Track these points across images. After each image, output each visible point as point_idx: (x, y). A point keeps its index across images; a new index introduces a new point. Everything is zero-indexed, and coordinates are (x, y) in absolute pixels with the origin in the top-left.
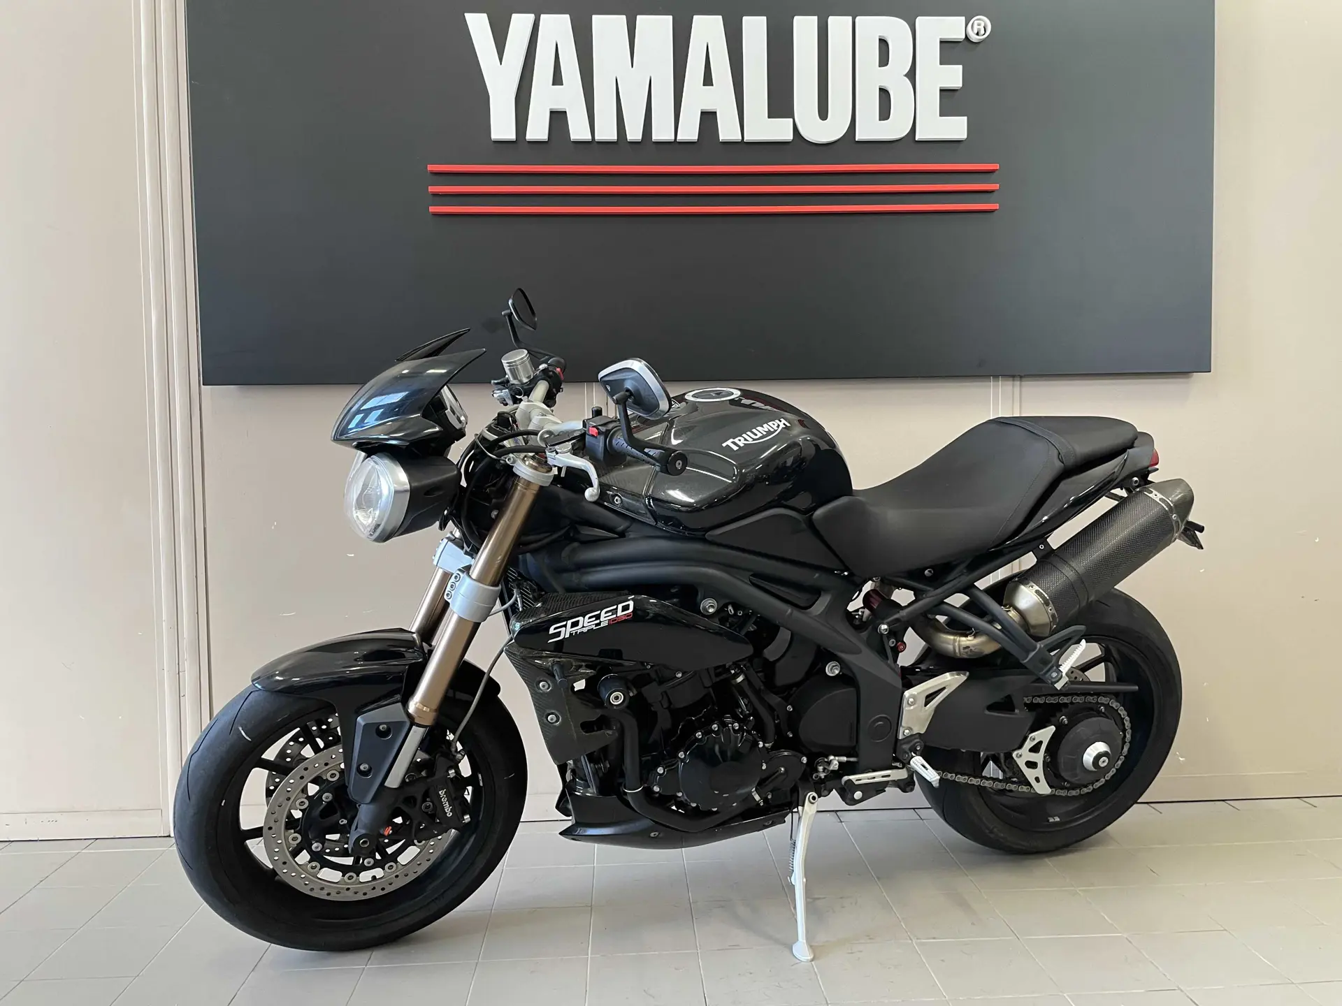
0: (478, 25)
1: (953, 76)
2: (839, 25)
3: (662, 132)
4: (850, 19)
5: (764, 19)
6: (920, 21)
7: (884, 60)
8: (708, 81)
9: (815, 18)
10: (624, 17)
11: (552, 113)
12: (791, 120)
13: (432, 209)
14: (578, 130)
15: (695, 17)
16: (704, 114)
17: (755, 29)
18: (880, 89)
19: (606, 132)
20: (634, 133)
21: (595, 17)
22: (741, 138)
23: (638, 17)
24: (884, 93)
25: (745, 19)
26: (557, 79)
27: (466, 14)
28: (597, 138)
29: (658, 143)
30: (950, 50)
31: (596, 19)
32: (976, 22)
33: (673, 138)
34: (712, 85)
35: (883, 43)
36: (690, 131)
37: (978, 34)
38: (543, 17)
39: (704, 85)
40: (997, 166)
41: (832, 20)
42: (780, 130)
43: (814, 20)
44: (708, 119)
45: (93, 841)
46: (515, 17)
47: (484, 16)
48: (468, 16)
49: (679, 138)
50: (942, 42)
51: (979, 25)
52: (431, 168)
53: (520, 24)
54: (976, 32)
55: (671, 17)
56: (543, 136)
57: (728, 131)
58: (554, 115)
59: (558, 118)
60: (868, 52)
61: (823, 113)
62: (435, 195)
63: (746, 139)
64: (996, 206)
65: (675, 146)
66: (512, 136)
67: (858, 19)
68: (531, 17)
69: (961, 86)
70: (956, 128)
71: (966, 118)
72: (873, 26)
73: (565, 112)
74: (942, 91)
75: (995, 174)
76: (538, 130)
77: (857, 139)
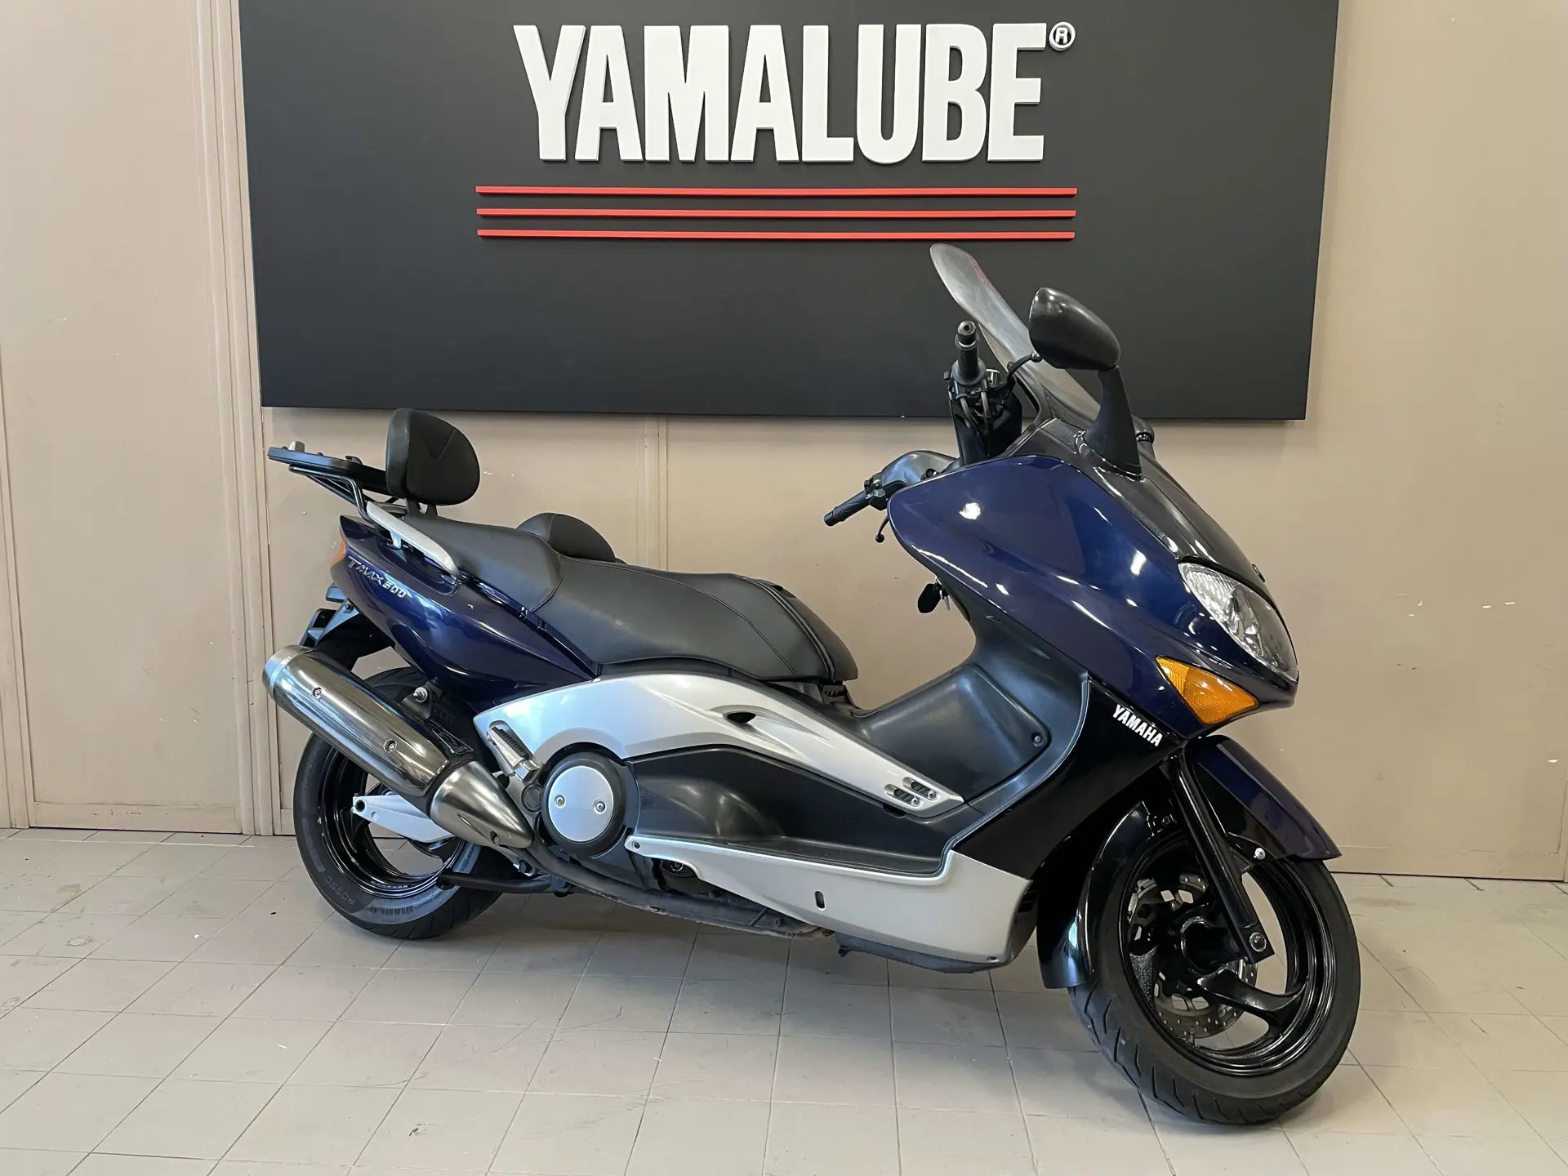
0: (527, 37)
1: (1031, 90)
2: (907, 34)
3: (716, 151)
4: (919, 26)
5: (826, 28)
6: (996, 27)
7: (955, 71)
8: (765, 96)
9: (880, 27)
10: (677, 28)
11: (602, 130)
12: (851, 140)
13: (481, 232)
14: (629, 150)
15: (753, 28)
16: (759, 131)
17: (816, 38)
18: (950, 104)
19: (658, 151)
20: (687, 153)
21: (647, 28)
22: (796, 158)
23: (693, 28)
24: (954, 110)
25: (805, 28)
26: (608, 96)
27: (515, 27)
28: (647, 158)
29: (711, 163)
30: (1028, 61)
31: (649, 31)
32: (1059, 30)
33: (727, 159)
34: (770, 101)
35: (956, 54)
36: (744, 151)
37: (1061, 42)
38: (592, 27)
39: (761, 101)
40: (1074, 191)
41: (901, 29)
42: (840, 150)
43: (879, 29)
44: (765, 137)
45: (172, 834)
46: (564, 27)
47: (534, 29)
48: (519, 30)
49: (733, 158)
50: (1020, 51)
51: (1062, 32)
52: (479, 189)
53: (571, 36)
54: (1058, 39)
55: (725, 29)
56: (593, 155)
57: (785, 151)
58: (605, 133)
59: (608, 136)
60: (939, 63)
61: (887, 131)
62: (484, 217)
63: (804, 159)
64: (1071, 235)
65: (729, 166)
66: (563, 157)
67: (928, 27)
68: (582, 29)
69: (1039, 101)
70: (1032, 148)
71: (1042, 138)
72: (945, 35)
73: (614, 130)
74: (1017, 105)
75: (1073, 198)
76: (588, 149)
77: (925, 158)
